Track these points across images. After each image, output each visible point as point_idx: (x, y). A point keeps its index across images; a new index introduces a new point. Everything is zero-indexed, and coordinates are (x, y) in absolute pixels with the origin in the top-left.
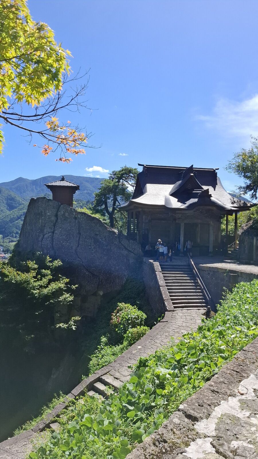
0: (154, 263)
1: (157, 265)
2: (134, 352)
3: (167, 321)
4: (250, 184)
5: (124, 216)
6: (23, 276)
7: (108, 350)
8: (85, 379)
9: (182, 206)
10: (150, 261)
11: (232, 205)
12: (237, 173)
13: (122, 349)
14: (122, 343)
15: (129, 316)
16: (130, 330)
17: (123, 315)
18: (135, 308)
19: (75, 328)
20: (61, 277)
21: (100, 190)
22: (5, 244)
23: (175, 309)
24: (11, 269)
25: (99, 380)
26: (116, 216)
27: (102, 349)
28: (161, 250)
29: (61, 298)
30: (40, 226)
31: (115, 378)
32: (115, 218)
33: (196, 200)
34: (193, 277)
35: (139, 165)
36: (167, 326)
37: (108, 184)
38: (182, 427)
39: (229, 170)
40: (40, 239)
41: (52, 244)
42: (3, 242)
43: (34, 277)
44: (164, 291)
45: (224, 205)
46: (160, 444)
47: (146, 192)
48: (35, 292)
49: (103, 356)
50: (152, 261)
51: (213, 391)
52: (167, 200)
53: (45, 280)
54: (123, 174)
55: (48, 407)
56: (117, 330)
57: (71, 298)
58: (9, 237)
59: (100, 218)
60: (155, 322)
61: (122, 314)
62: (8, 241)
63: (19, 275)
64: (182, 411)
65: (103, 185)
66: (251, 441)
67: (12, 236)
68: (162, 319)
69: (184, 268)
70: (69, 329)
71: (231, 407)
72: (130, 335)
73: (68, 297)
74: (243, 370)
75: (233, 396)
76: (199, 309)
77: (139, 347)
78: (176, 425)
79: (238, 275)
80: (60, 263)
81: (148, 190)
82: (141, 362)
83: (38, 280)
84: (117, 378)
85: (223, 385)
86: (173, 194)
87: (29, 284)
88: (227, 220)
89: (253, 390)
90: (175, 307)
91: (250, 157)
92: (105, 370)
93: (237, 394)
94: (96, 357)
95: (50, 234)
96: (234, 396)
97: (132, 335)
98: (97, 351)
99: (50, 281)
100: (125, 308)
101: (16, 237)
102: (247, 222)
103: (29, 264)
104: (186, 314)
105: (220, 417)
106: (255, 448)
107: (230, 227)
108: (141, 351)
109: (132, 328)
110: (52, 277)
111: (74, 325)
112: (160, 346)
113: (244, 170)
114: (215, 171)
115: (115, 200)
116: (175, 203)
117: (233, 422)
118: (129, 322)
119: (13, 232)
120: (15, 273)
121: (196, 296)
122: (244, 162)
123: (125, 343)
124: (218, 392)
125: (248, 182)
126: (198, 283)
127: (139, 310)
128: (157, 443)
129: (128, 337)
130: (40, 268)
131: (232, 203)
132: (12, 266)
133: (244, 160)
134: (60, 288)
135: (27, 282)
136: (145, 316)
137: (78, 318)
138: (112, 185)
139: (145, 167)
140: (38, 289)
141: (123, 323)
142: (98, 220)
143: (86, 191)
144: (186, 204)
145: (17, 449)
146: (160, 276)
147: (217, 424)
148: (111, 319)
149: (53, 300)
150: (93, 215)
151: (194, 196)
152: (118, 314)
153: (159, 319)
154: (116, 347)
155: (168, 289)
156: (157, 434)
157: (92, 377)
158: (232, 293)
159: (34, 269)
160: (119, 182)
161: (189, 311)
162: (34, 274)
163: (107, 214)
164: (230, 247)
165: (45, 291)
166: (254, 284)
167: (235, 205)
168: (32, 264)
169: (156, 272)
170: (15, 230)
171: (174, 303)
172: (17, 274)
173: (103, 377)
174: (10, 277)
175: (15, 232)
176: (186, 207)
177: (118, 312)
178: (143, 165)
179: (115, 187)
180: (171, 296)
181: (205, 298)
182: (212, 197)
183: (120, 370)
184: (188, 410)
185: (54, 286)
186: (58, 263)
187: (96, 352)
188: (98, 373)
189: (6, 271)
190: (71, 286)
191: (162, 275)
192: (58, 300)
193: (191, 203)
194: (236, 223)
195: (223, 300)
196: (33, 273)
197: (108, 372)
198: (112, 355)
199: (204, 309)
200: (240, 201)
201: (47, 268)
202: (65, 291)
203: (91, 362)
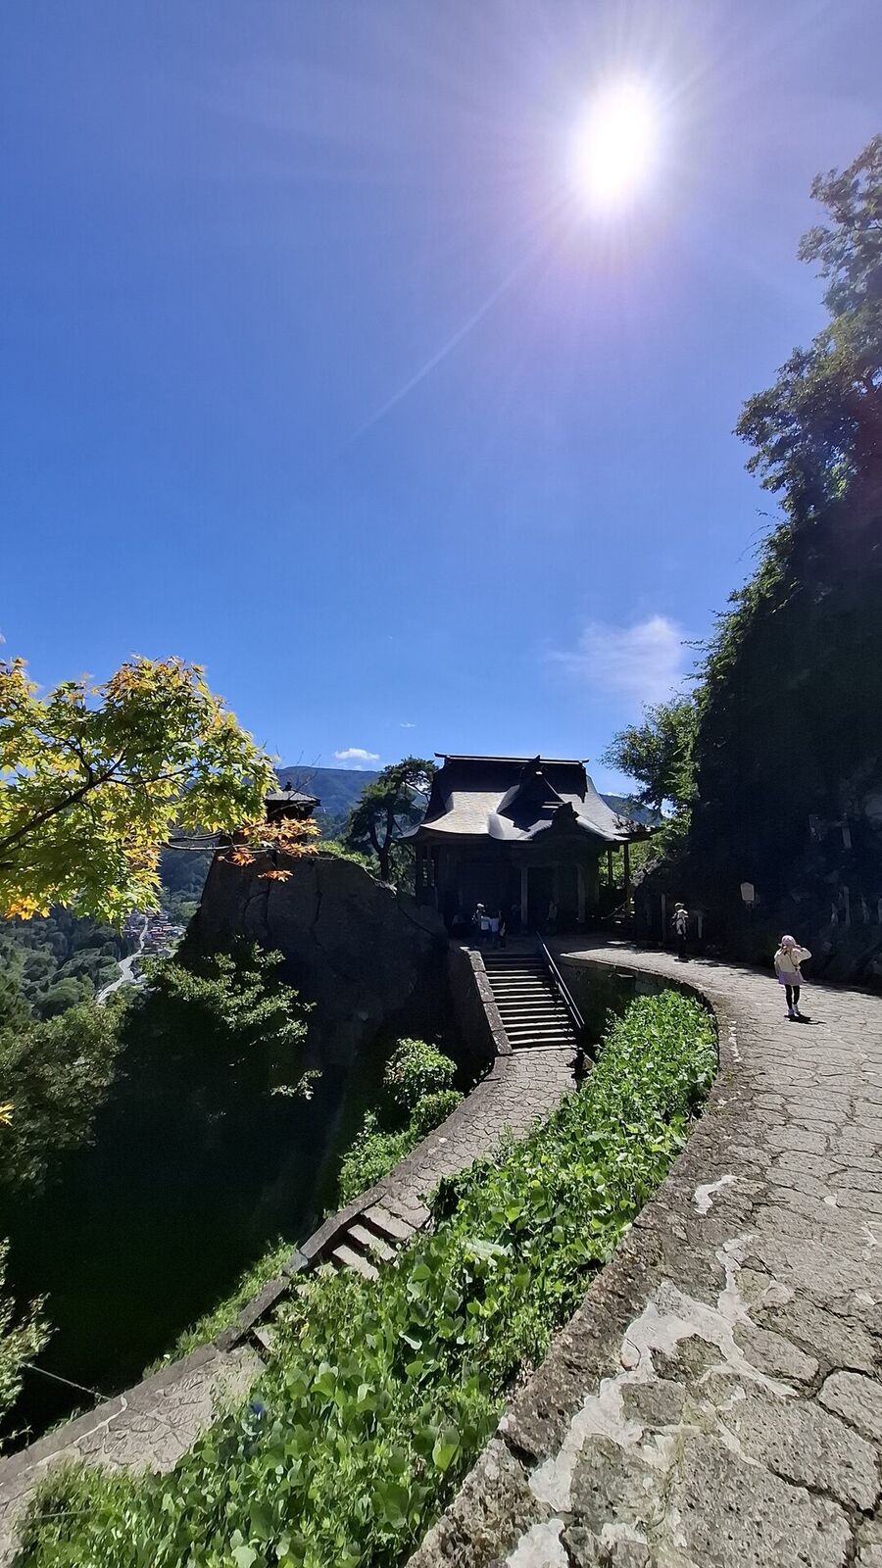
0: (470, 953)
1: (476, 957)
2: (431, 1152)
3: (499, 1079)
4: (648, 790)
5: (409, 852)
6: (208, 987)
7: (378, 1143)
8: (330, 1218)
9: (521, 835)
10: (462, 948)
11: (617, 831)
12: (622, 770)
13: (407, 1141)
14: (407, 1128)
15: (422, 1069)
16: (425, 1099)
17: (410, 1066)
18: (433, 1050)
19: (310, 1095)
20: (282, 987)
21: (362, 805)
22: (173, 906)
23: (514, 1051)
24: (183, 973)
25: (360, 1219)
26: (394, 852)
27: (367, 1139)
28: (484, 927)
29: (283, 1031)
30: (241, 880)
31: (392, 1214)
32: (391, 857)
33: (549, 823)
34: (549, 980)
35: (437, 755)
36: (498, 1090)
37: (376, 792)
38: (503, 1490)
39: (607, 764)
40: (242, 905)
41: (266, 917)
42: (170, 902)
43: (228, 988)
44: (491, 1011)
45: (601, 832)
46: (455, 1547)
47: (452, 808)
48: (230, 1019)
49: (368, 1157)
50: (465, 948)
51: (570, 1365)
52: (493, 825)
53: (249, 994)
54: (405, 772)
55: (254, 1274)
56: (396, 1098)
57: (303, 1031)
58: (182, 891)
59: (360, 862)
60: (475, 1080)
61: (406, 1063)
62: (178, 898)
63: (197, 984)
64: (505, 1435)
65: (367, 794)
66: (642, 1522)
67: (189, 890)
68: (489, 1073)
69: (530, 962)
70: (298, 1097)
71: (605, 1413)
72: (423, 1110)
73: (295, 1028)
74: (632, 1289)
75: (611, 1377)
76: (562, 1049)
77: (442, 1140)
78: (489, 1485)
79: (635, 977)
80: (281, 957)
81: (455, 805)
82: (443, 1187)
83: (236, 994)
84: (396, 1215)
85: (592, 1343)
86: (505, 812)
87: (217, 1002)
88: (610, 857)
89: (649, 1354)
90: (514, 1047)
91: (643, 740)
92: (373, 1194)
93: (617, 1369)
94: (355, 1157)
95: (262, 896)
96: (611, 1374)
97: (426, 1109)
98: (356, 1144)
99: (260, 996)
100: (414, 1051)
101: (195, 890)
102: (648, 860)
103: (219, 960)
104: (536, 1062)
105: (581, 1449)
106: (651, 1544)
107: (615, 871)
108: (445, 1150)
109: (426, 1093)
110: (263, 988)
111: (309, 1089)
112: (484, 1135)
113: (634, 764)
114: (581, 764)
115: (390, 824)
116: (509, 830)
117: (608, 1461)
118: (422, 1080)
119: (189, 881)
120: (191, 980)
121: (555, 1023)
122: (633, 749)
123: (414, 1128)
124: (578, 1367)
125: (645, 786)
126: (558, 991)
127: (441, 1054)
128: (450, 1547)
129: (420, 1113)
130: (240, 969)
131: (618, 827)
132: (186, 966)
133: (632, 746)
134: (279, 1008)
135: (213, 999)
136: (453, 1067)
137: (316, 1074)
138: (384, 794)
139: (447, 760)
140: (235, 1013)
141: (409, 1083)
142: (355, 866)
143: (334, 797)
144: (529, 830)
145: (180, 1394)
146: (482, 979)
147: (576, 1472)
148: (386, 1074)
149: (266, 1036)
150: (345, 857)
151: (546, 815)
152: (399, 1064)
153: (482, 1073)
154: (394, 1136)
155: (500, 1008)
156: (451, 1517)
157: (344, 1214)
158: (624, 1019)
159: (229, 972)
160: (397, 787)
161: (542, 1055)
162: (229, 983)
163: (374, 850)
164: (618, 913)
165: (250, 1017)
166: (665, 1001)
167: (624, 831)
168: (225, 961)
169: (476, 974)
170: (194, 877)
171: (511, 1038)
172: (195, 981)
173: (367, 1214)
174: (180, 988)
175: (194, 880)
176: (531, 837)
177: (398, 1059)
178: (445, 756)
179: (390, 798)
180: (505, 1022)
181: (573, 1025)
182: (578, 815)
183: (403, 1194)
184: (517, 1433)
185: (268, 1006)
186: (276, 957)
187: (355, 1147)
188: (357, 1204)
189: (171, 977)
190: (302, 1004)
191: (487, 979)
192: (276, 1035)
193: (540, 829)
194: (627, 861)
195: (608, 1034)
196: (226, 981)
197: (377, 1201)
198: (386, 1154)
199: (572, 1048)
200: (632, 823)
201: (255, 967)
202: (291, 1016)
203: (344, 1171)
